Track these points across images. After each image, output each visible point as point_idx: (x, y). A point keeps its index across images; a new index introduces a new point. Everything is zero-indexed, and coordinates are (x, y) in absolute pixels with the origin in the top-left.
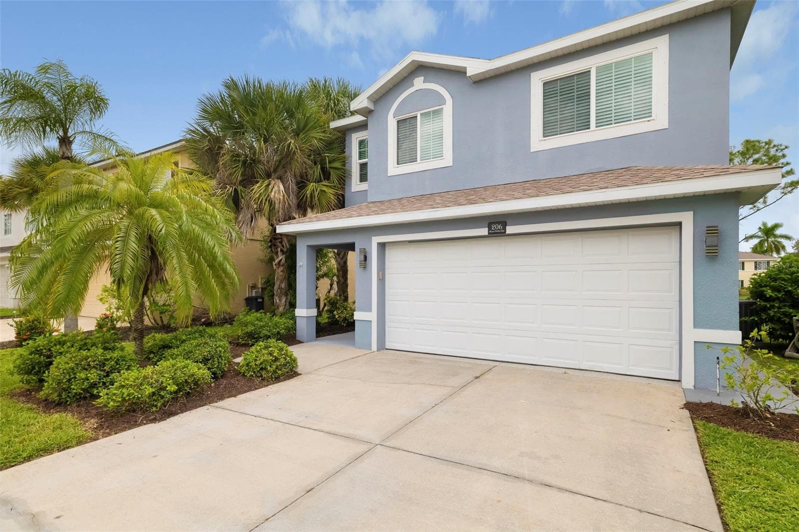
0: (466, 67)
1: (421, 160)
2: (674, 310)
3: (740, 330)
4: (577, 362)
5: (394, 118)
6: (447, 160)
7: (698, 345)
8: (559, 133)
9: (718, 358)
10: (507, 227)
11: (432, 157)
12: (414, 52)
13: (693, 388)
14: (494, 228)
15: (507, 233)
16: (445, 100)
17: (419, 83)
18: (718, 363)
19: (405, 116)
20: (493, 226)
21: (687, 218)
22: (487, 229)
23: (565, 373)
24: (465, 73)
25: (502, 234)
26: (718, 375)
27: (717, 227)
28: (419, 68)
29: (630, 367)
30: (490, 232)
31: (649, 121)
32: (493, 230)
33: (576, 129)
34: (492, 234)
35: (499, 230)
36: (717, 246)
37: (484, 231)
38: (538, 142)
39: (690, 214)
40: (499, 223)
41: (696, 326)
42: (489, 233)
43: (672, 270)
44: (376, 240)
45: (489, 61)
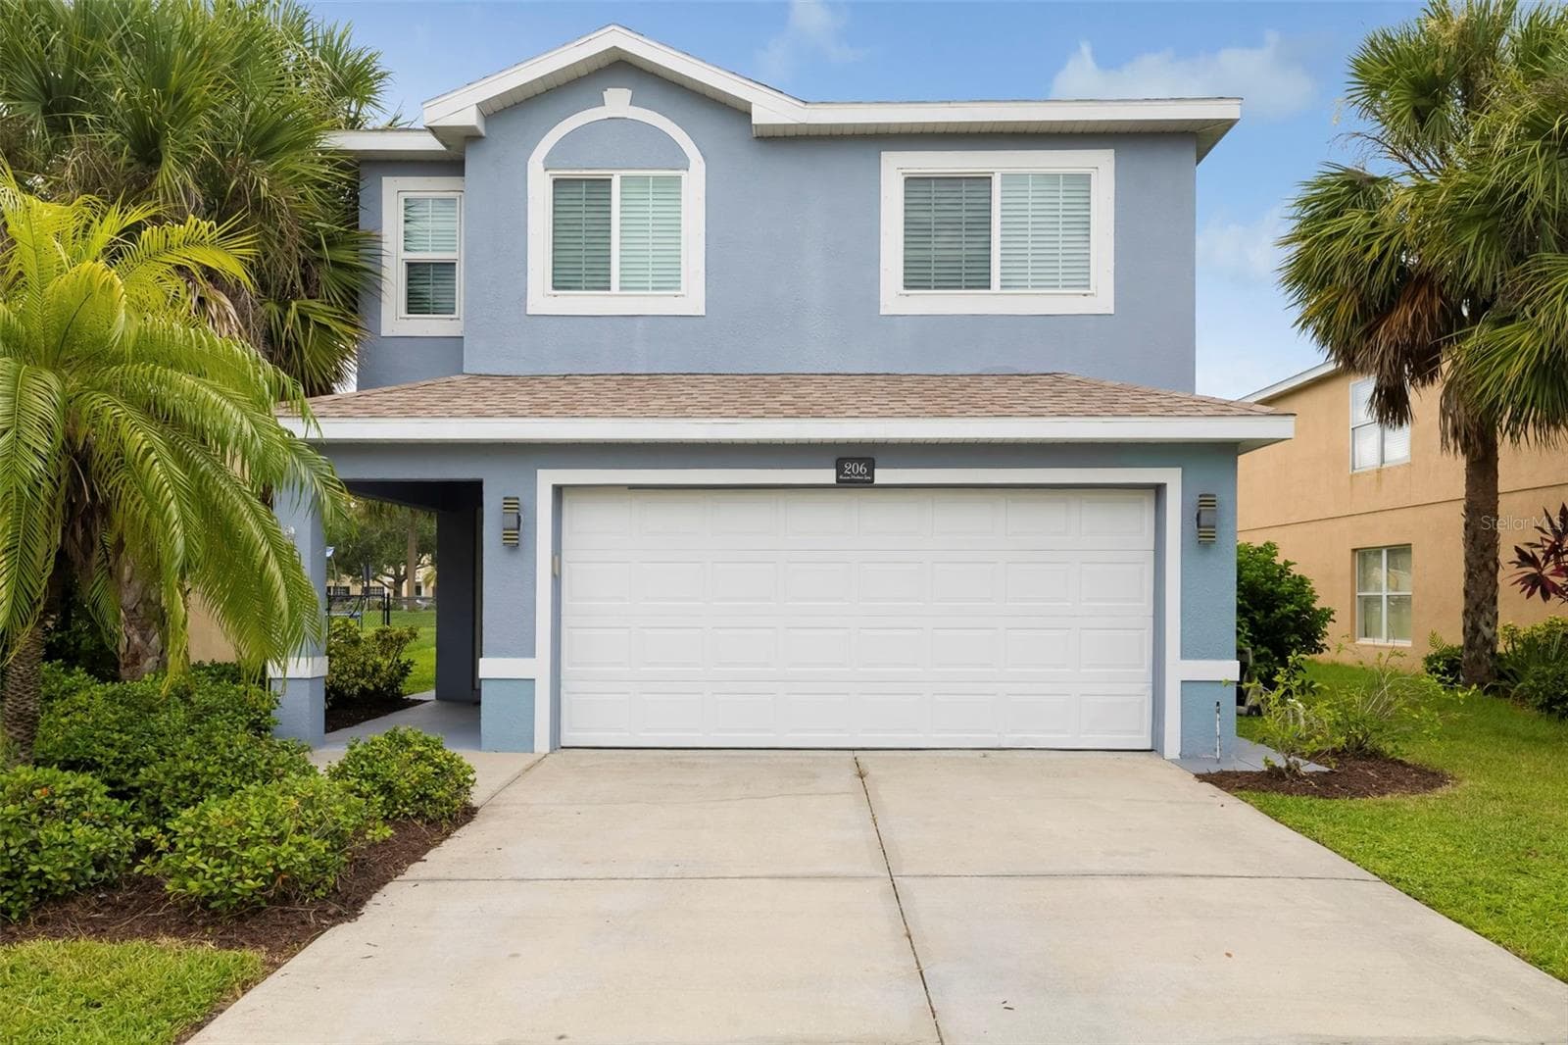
0: (750, 103)
1: (621, 289)
2: (1146, 631)
3: (1238, 659)
4: (996, 736)
5: (546, 170)
6: (691, 298)
7: (1185, 685)
8: (933, 286)
9: (1218, 704)
10: (876, 470)
11: (650, 285)
12: (616, 28)
13: (1179, 757)
14: (850, 470)
15: (876, 482)
16: (688, 160)
17: (618, 101)
18: (1218, 712)
19: (577, 172)
20: (848, 467)
21: (1172, 478)
22: (834, 471)
23: (985, 756)
24: (748, 115)
25: (868, 483)
26: (1218, 731)
27: (1214, 496)
28: (619, 67)
29: (1082, 736)
30: (841, 477)
31: (1085, 295)
32: (847, 475)
33: (963, 284)
34: (844, 483)
35: (859, 474)
36: (1214, 527)
37: (829, 476)
38: (894, 297)
39: (1178, 471)
40: (860, 460)
41: (1184, 656)
42: (838, 481)
43: (1143, 563)
44: (547, 479)
45: (802, 105)
